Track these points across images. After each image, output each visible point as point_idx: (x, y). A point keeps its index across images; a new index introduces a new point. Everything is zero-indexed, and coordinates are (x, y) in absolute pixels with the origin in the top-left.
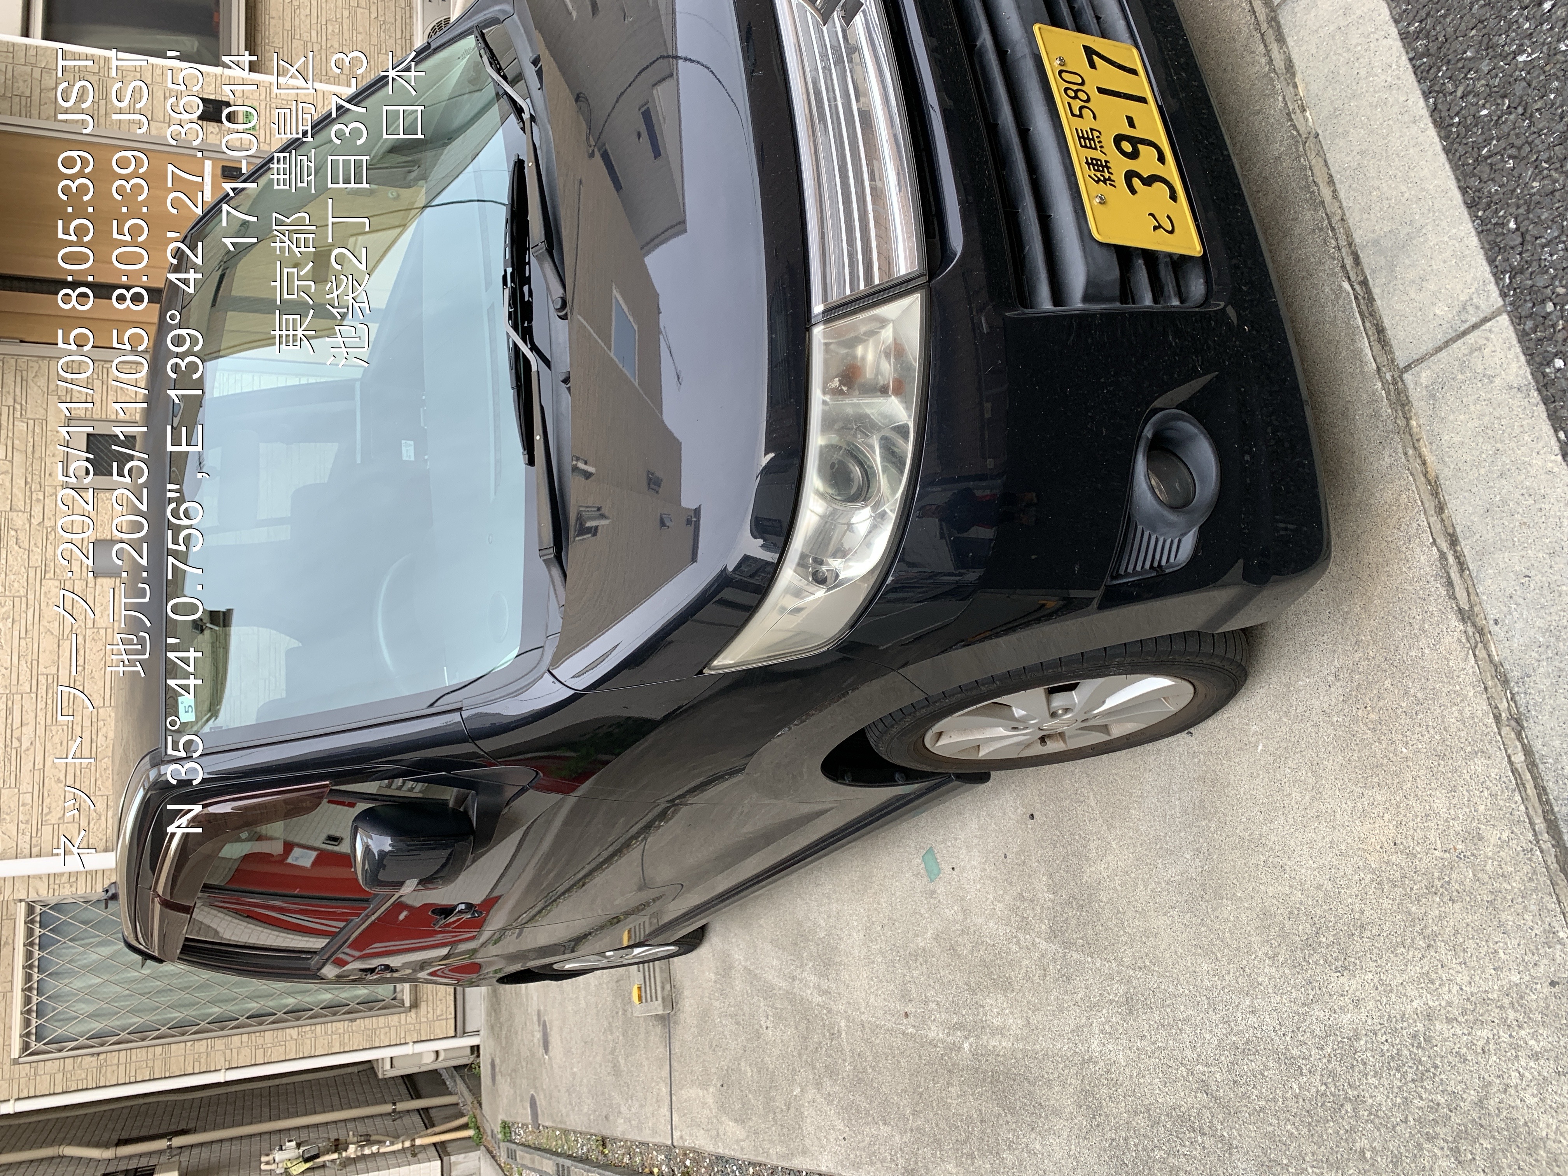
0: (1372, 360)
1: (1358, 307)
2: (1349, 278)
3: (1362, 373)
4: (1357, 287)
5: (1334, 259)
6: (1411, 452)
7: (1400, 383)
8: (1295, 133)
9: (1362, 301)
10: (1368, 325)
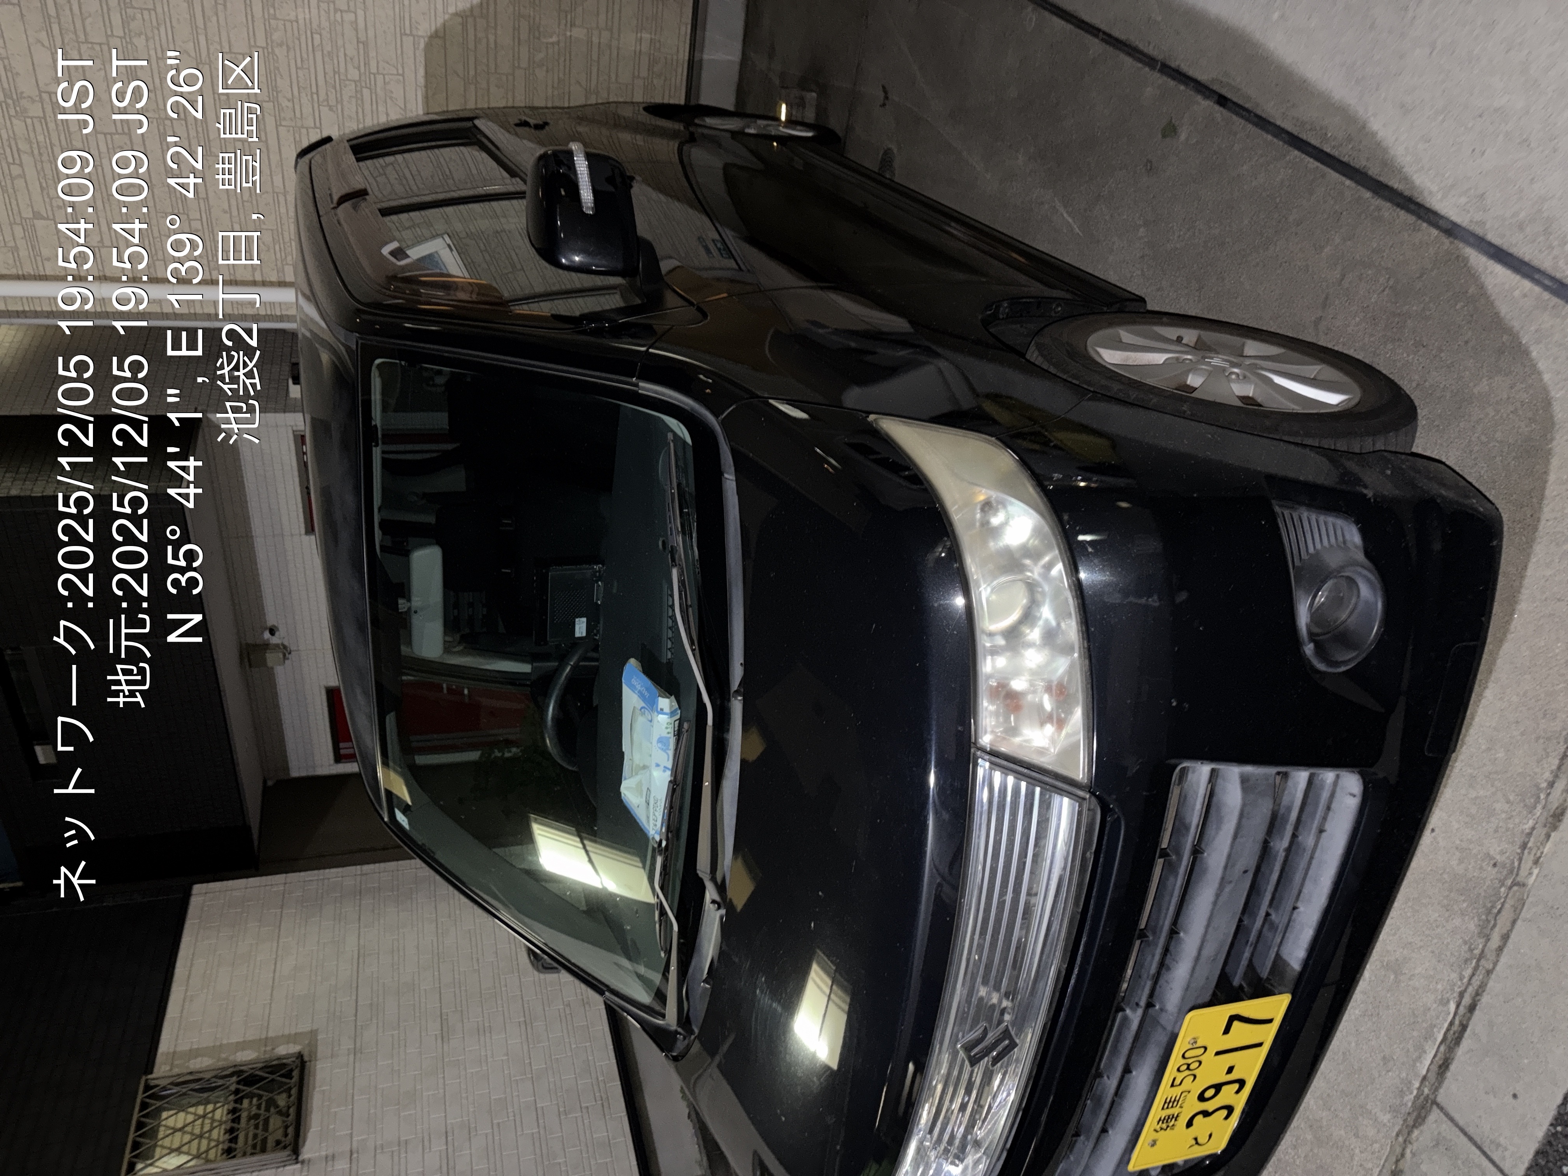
0: (1426, 1068)
1: (1448, 1030)
2: (1458, 1006)
3: (1415, 1061)
4: (1457, 1022)
5: (1461, 979)
6: (1401, 1139)
7: (1428, 1105)
8: (1516, 864)
9: (1452, 1032)
10: (1442, 1048)
